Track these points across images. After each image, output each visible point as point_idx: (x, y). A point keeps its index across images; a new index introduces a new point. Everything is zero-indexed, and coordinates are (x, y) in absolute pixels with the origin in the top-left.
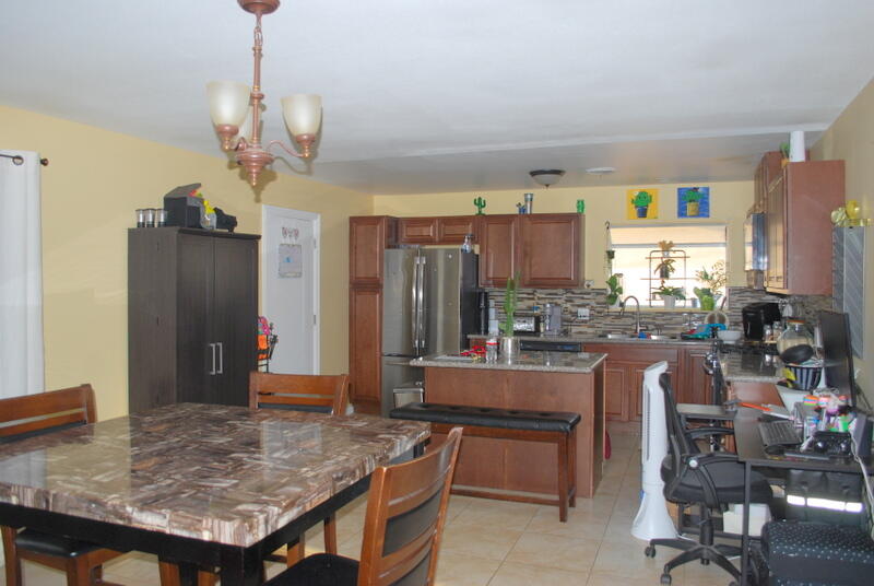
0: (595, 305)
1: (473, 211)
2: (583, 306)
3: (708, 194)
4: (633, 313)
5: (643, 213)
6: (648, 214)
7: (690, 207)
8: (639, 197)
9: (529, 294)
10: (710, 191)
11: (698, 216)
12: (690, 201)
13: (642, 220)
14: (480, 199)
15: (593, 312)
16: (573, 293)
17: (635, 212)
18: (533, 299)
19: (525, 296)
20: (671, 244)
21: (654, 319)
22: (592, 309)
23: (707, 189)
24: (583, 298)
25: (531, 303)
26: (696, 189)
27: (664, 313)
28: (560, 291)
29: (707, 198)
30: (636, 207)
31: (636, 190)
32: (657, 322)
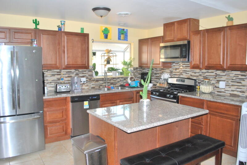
0: (88, 76)
1: (33, 26)
2: (83, 77)
3: (127, 32)
4: (103, 79)
5: (106, 37)
6: (108, 37)
7: (122, 36)
8: (105, 30)
9: (57, 72)
10: (128, 30)
11: (124, 40)
12: (122, 34)
13: (106, 40)
14: (36, 20)
15: (87, 79)
16: (79, 71)
17: (103, 36)
18: (60, 75)
19: (56, 73)
20: (111, 51)
21: (110, 80)
22: (87, 78)
23: (127, 30)
24: (83, 73)
25: (59, 77)
26: (124, 29)
27: (114, 78)
28: (73, 71)
29: (127, 34)
30: (104, 34)
31: (103, 27)
32: (111, 82)
